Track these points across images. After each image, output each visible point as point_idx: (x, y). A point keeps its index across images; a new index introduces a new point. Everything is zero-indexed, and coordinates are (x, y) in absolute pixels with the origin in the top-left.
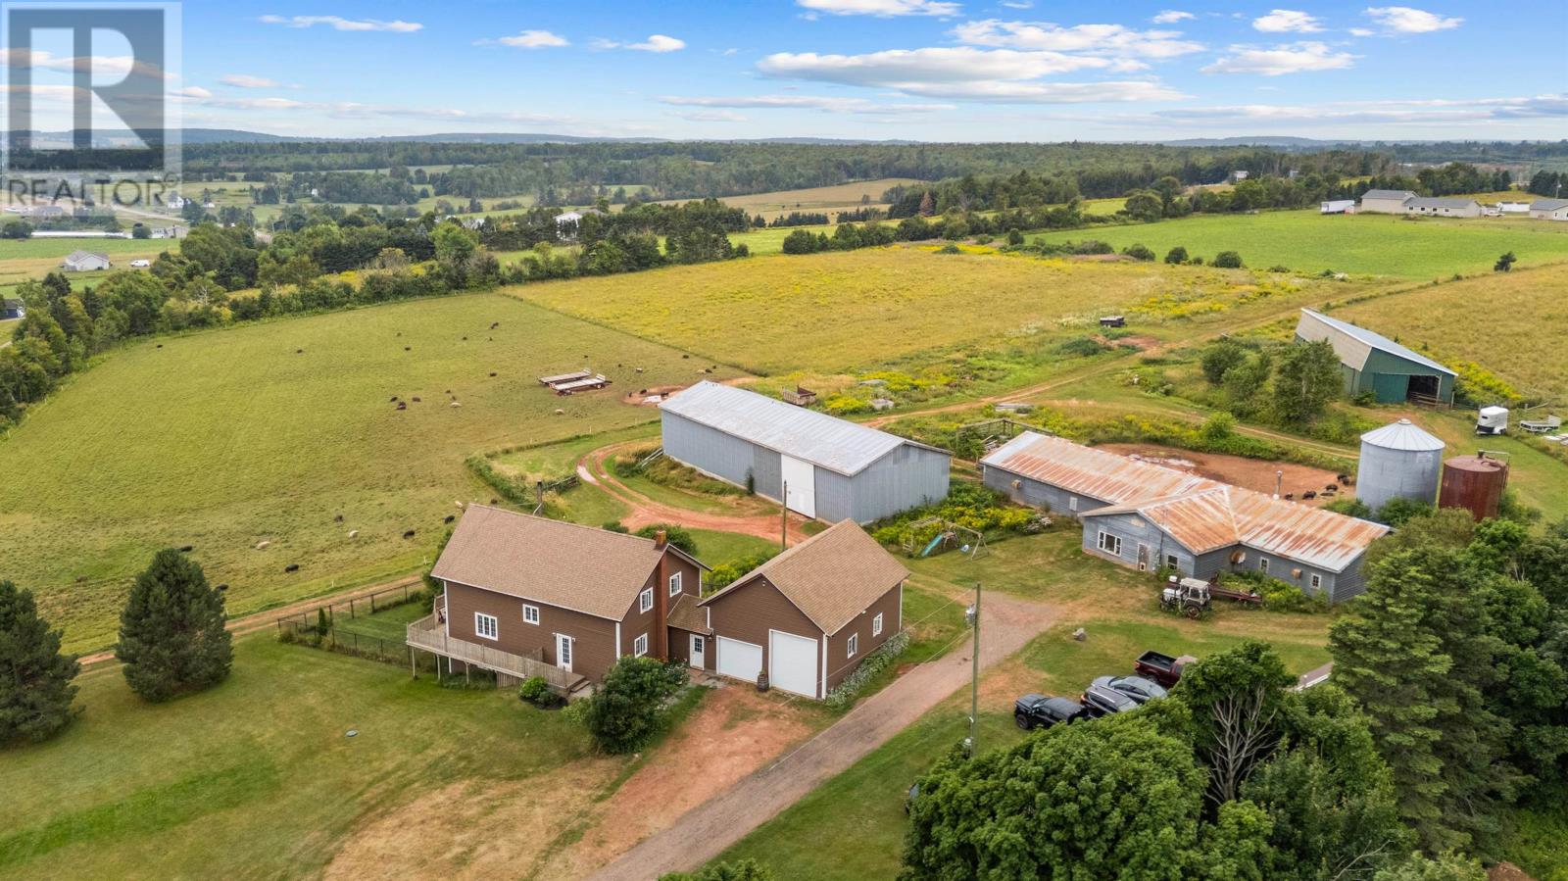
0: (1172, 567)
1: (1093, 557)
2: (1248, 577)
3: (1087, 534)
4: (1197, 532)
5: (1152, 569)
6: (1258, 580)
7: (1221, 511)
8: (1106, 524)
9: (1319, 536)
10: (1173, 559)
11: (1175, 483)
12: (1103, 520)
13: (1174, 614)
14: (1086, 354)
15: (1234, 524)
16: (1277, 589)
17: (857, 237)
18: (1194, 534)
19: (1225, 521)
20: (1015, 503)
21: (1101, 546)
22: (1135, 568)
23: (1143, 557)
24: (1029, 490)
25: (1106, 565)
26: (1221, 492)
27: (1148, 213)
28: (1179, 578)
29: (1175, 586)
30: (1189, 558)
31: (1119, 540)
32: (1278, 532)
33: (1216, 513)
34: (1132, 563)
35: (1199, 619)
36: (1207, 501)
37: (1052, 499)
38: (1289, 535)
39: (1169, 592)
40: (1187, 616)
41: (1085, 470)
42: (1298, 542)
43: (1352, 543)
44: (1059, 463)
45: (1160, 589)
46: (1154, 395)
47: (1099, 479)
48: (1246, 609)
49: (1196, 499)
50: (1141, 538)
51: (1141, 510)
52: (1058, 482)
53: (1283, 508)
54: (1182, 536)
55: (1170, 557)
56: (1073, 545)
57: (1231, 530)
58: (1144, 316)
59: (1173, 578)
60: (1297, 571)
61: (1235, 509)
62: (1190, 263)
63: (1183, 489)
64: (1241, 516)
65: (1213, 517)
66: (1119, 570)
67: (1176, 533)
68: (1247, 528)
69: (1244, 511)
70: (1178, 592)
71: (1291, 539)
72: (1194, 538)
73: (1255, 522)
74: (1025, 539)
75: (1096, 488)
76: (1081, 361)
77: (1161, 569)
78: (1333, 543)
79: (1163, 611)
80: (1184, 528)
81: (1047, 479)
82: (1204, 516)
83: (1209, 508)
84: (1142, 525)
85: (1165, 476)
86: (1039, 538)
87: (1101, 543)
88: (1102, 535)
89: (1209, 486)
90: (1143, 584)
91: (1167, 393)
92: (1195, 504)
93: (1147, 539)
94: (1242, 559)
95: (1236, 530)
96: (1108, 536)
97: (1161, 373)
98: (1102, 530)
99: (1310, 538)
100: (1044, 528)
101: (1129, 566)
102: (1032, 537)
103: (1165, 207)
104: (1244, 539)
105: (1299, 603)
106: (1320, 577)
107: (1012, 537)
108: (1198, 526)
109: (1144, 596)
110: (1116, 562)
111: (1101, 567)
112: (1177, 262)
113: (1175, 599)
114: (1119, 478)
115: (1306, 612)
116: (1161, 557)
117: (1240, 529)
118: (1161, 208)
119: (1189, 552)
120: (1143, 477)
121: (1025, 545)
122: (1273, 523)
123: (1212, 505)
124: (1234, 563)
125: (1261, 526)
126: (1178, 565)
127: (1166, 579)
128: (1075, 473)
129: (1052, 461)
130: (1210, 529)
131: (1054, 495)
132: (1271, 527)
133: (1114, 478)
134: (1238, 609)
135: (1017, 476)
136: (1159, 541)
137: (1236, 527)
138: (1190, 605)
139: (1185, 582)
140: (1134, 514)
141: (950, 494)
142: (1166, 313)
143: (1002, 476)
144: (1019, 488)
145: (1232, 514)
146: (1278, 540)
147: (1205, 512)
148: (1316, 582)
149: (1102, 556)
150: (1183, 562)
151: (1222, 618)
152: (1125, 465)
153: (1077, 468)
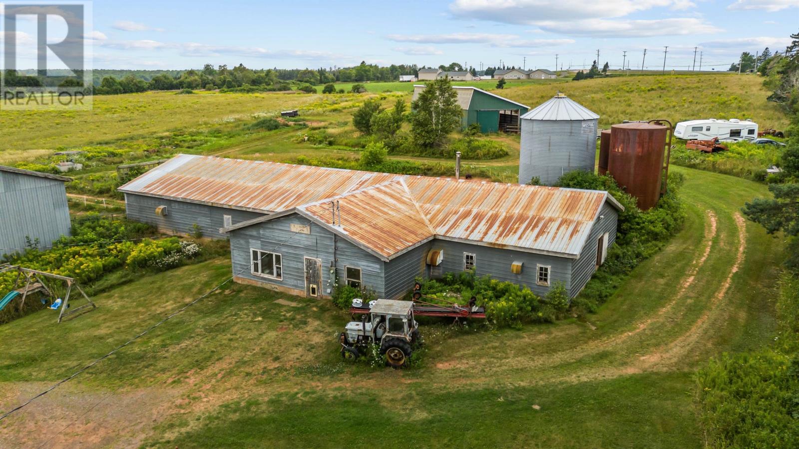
0: (354, 285)
1: (246, 287)
2: (453, 282)
3: (237, 257)
4: (382, 230)
5: (326, 292)
6: (469, 285)
7: (404, 203)
8: (258, 238)
9: (531, 214)
10: (353, 273)
11: (343, 183)
12: (254, 233)
13: (368, 363)
14: (270, 130)
15: (423, 216)
16: (499, 294)
17: (119, 87)
18: (376, 232)
19: (411, 213)
20: (164, 234)
21: (256, 270)
22: (304, 294)
23: (313, 276)
24: (178, 216)
25: (265, 296)
26: (398, 183)
27: (312, 80)
28: (366, 299)
29: (363, 315)
30: (375, 267)
31: (278, 257)
32: (479, 217)
33: (399, 205)
34: (300, 289)
35: (405, 367)
36: (385, 193)
37: (203, 221)
38: (494, 218)
39: (353, 327)
40: (387, 365)
41: (241, 183)
42: (508, 226)
43: (576, 217)
44: (211, 180)
45: (341, 322)
46: (320, 146)
47: (257, 189)
48: (467, 333)
49: (371, 191)
50: (307, 249)
51: (302, 208)
52: (206, 199)
53: (473, 190)
54: (362, 238)
55: (349, 270)
56: (223, 274)
57: (421, 222)
58: (310, 111)
59: (357, 302)
60: (517, 264)
61: (419, 199)
62: (337, 93)
63: (354, 186)
64: (428, 206)
65: (399, 211)
66: (281, 301)
67: (354, 233)
68: (440, 217)
69: (430, 200)
70: (369, 326)
71: (497, 224)
72: (379, 238)
73: (446, 210)
74: (159, 276)
75: (252, 199)
76: (264, 133)
77: (339, 290)
78: (551, 220)
79: (348, 362)
80: (364, 226)
81: (195, 197)
82: (385, 210)
83: (388, 199)
84: (306, 230)
85: (331, 177)
86: (178, 272)
87: (256, 265)
88: (255, 253)
89: (383, 179)
90: (317, 317)
91: (331, 143)
92: (372, 197)
93: (313, 249)
94: (440, 259)
95: (427, 222)
96: (263, 254)
97: (324, 132)
98: (255, 246)
99: (521, 219)
100: (189, 257)
101: (295, 292)
102: (169, 273)
103: (321, 77)
104: (441, 231)
105: (534, 309)
106: (549, 267)
107: (142, 276)
108: (380, 222)
109: (317, 339)
110: (279, 289)
111: (255, 301)
112: (330, 92)
113: (366, 338)
114: (280, 185)
115: (547, 321)
116: (337, 273)
117: (431, 221)
118: (319, 78)
119: (375, 258)
120: (308, 180)
121: (158, 284)
122: (469, 207)
123: (392, 196)
124: (431, 265)
125: (456, 213)
126: (362, 280)
127: (348, 304)
128: (229, 187)
129: (204, 178)
130: (397, 224)
131: (205, 216)
132: (467, 214)
133: (273, 187)
134: (456, 335)
135: (160, 200)
136: (332, 250)
137: (426, 219)
138: (391, 344)
139: (378, 306)
140: (293, 216)
141: (74, 232)
142: (325, 109)
143: (145, 203)
144: (166, 215)
145: (417, 205)
146: (482, 227)
147: (385, 204)
148: (543, 275)
149: (259, 284)
150: (369, 275)
151: (438, 356)
152: (287, 172)
153: (232, 181)
